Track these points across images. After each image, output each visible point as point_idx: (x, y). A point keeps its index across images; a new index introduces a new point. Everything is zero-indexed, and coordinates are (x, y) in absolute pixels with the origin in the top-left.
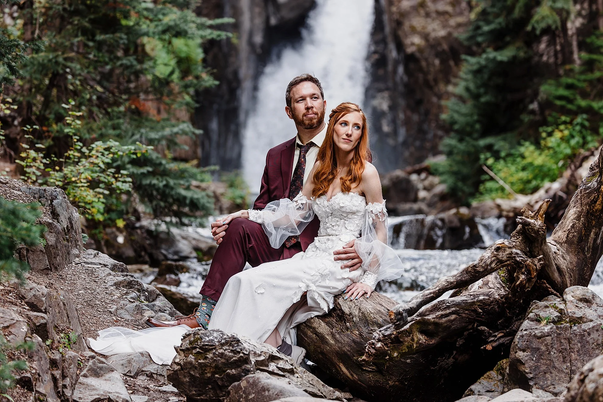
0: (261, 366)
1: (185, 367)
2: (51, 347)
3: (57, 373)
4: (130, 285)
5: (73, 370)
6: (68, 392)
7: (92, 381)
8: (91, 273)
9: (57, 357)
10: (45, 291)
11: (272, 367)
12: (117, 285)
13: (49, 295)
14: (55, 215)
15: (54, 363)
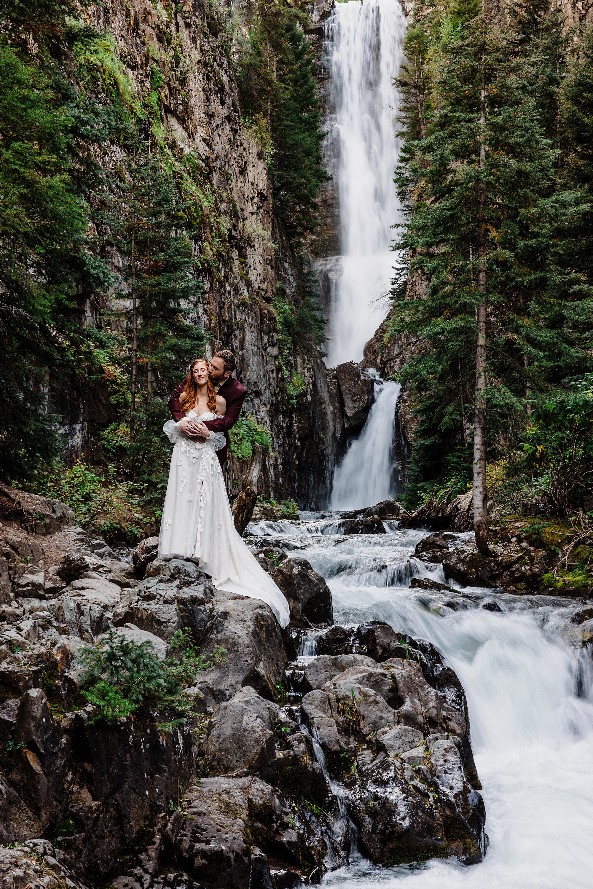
0: (94, 569)
1: (62, 569)
2: (12, 562)
3: (11, 572)
4: (82, 540)
5: (20, 571)
6: (16, 580)
7: (29, 576)
8: (66, 535)
9: (12, 565)
10: (19, 539)
11: (101, 570)
12: (75, 540)
13: (20, 542)
14: (54, 511)
15: (10, 568)
